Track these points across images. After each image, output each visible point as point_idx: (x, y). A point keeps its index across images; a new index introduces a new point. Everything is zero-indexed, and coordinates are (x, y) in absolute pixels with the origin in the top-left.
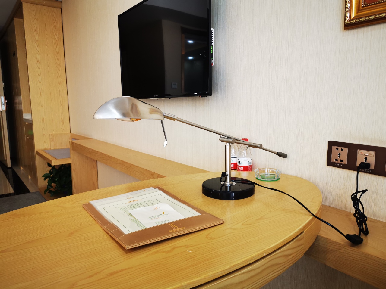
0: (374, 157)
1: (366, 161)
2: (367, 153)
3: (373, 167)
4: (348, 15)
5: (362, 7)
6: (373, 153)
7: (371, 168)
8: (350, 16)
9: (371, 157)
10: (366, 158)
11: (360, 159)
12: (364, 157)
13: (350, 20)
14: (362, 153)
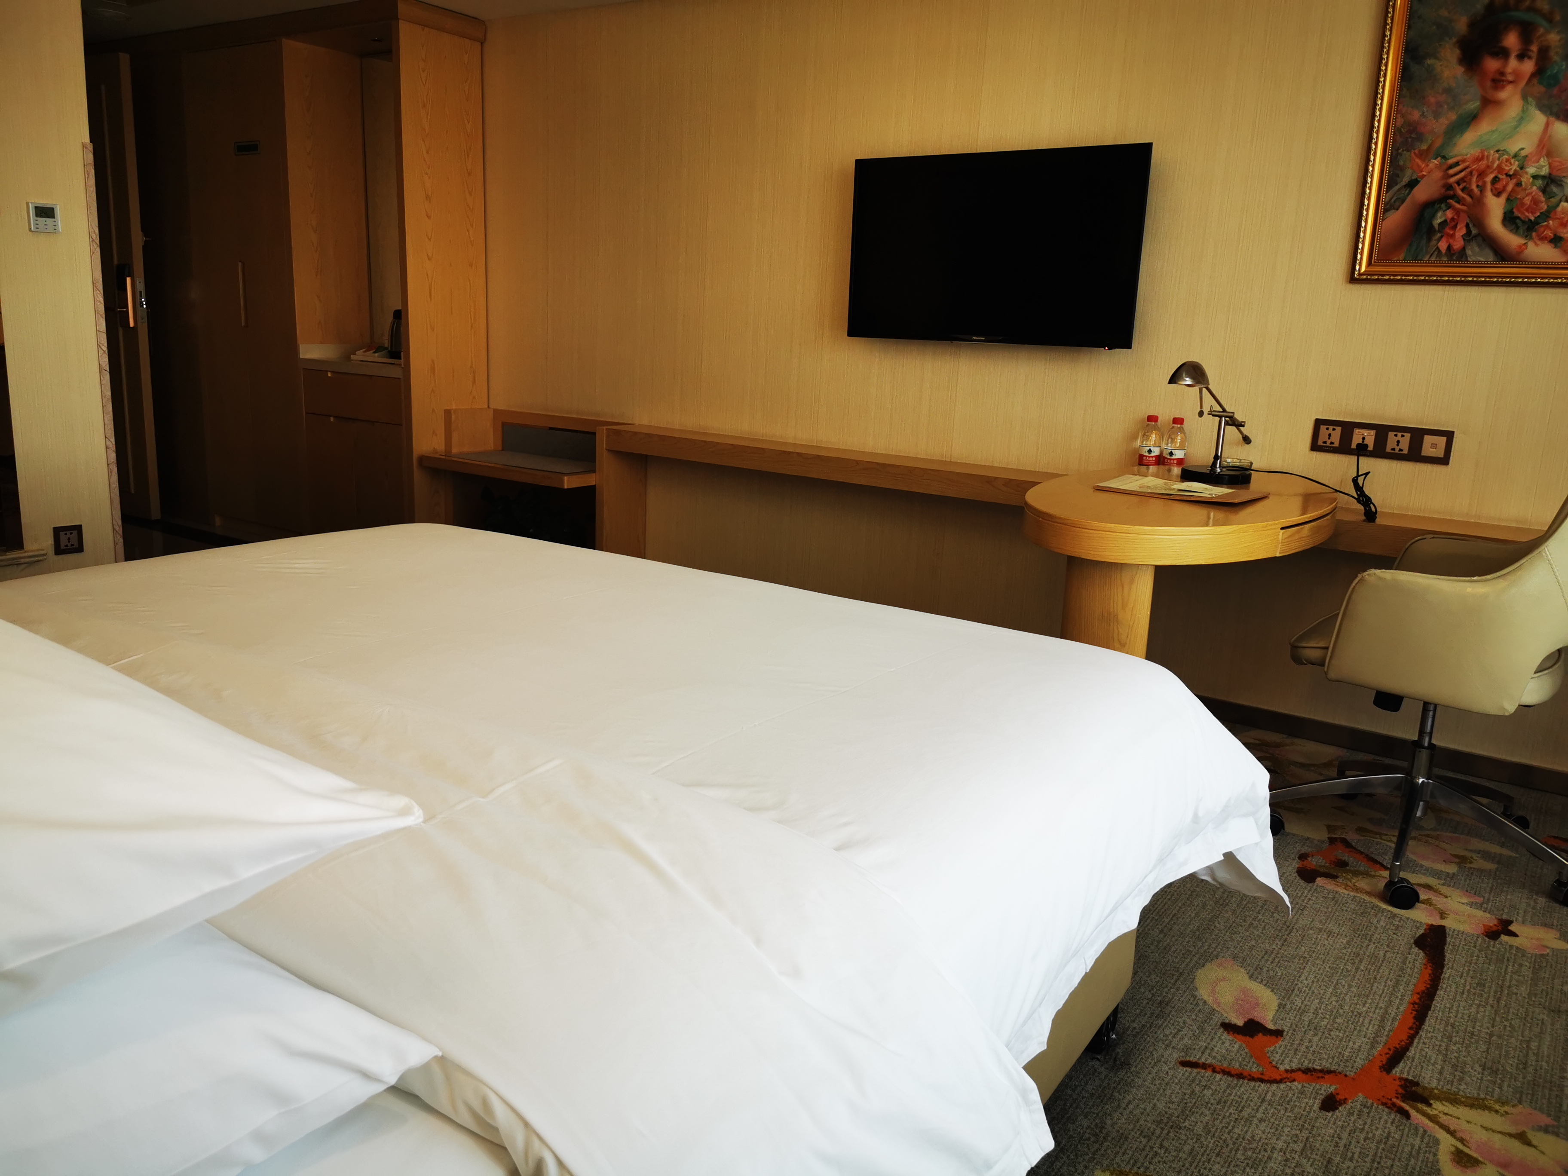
0: (1374, 437)
1: (1363, 442)
2: (1366, 433)
3: (1371, 448)
4: (1357, 267)
5: (1375, 262)
6: (1373, 432)
7: (1369, 449)
8: (1360, 269)
9: (1370, 437)
10: (1364, 438)
11: (1356, 440)
12: (1362, 436)
13: (1360, 274)
14: (1359, 432)
